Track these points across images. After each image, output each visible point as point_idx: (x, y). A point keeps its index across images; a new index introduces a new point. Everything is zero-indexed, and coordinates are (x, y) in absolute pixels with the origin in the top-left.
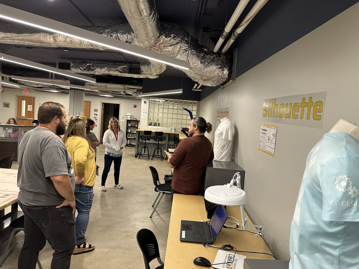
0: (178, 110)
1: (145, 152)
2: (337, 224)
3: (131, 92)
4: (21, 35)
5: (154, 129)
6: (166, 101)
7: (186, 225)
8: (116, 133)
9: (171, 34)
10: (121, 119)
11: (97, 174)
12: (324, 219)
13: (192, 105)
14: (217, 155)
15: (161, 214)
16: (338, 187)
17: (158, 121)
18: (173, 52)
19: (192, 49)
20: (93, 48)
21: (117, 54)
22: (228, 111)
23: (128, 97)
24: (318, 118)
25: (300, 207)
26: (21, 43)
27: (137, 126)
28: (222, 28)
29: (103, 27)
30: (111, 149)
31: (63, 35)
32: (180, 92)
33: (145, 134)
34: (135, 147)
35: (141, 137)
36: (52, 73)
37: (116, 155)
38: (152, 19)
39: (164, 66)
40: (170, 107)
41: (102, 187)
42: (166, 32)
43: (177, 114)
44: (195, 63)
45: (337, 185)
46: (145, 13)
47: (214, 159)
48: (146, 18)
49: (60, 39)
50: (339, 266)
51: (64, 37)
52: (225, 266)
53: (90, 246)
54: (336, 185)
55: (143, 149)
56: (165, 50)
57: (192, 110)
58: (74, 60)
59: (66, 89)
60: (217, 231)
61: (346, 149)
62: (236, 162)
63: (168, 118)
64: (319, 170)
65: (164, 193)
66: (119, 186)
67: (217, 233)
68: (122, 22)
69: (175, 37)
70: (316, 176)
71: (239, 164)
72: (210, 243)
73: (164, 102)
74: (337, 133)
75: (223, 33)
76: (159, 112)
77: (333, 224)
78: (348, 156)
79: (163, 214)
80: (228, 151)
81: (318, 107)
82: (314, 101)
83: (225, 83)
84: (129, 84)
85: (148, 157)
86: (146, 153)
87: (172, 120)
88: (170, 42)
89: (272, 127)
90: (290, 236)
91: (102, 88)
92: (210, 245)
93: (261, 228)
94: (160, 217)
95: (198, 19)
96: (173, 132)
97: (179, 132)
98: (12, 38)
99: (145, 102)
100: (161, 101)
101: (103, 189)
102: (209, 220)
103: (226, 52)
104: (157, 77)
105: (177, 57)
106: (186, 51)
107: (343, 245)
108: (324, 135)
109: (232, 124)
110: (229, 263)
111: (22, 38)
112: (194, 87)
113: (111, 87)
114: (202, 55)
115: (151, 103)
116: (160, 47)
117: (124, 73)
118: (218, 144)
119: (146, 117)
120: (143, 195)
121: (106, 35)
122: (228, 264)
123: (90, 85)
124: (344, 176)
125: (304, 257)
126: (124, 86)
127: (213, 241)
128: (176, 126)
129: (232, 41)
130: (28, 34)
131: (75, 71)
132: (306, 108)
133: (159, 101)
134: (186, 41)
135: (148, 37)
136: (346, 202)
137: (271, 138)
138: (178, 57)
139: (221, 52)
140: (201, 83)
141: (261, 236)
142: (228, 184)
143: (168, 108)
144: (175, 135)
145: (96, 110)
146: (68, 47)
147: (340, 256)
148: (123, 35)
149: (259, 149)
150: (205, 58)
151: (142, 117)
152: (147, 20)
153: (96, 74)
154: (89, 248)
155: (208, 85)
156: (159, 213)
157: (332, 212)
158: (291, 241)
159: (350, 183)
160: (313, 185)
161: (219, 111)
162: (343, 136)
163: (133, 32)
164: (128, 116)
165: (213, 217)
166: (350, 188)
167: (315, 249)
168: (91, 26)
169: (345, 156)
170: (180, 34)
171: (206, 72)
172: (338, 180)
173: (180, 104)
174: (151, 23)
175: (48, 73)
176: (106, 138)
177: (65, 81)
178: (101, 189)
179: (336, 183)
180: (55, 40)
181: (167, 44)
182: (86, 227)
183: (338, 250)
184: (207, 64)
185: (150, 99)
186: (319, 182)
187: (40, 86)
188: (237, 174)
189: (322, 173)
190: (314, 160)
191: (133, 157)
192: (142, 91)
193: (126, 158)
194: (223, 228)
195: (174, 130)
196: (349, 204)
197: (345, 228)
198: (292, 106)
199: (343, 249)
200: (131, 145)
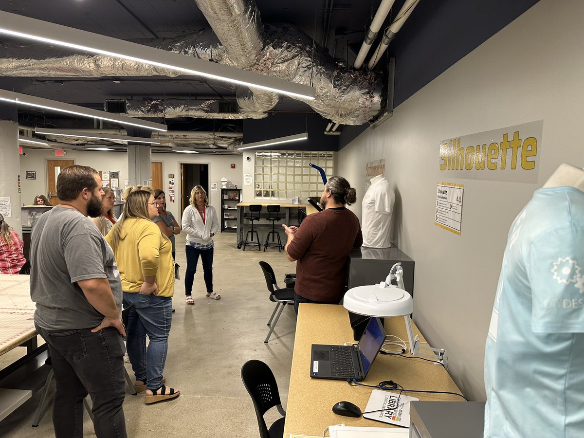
0: (302, 169)
1: (252, 240)
2: (560, 338)
3: (226, 144)
4: (43, 60)
5: (265, 202)
6: (283, 154)
7: (319, 352)
8: (201, 210)
9: (282, 43)
10: (212, 188)
11: (177, 277)
12: (534, 331)
13: (325, 158)
14: (367, 238)
15: (282, 336)
16: (557, 276)
17: (272, 188)
18: (287, 72)
19: (318, 65)
20: (158, 74)
21: (198, 82)
22: (384, 165)
23: (220, 152)
24: (530, 166)
25: (498, 313)
26: (45, 74)
27: (237, 198)
28: (366, 26)
29: (171, 39)
30: (196, 236)
31: (110, 56)
32: (303, 138)
33: (250, 210)
34: (236, 232)
35: (245, 215)
36: (98, 121)
37: (204, 246)
38: (249, 19)
39: (275, 96)
40: (289, 164)
41: (188, 298)
42: (274, 40)
43: (302, 175)
44: (325, 88)
45: (556, 273)
46: (236, 10)
47: (363, 245)
48: (239, 18)
49: (105, 63)
50: (566, 408)
51: (110, 59)
52: (384, 414)
53: (172, 391)
54: (553, 274)
55: (250, 234)
56: (275, 69)
57: (326, 167)
58: (131, 96)
59: (122, 144)
60: (370, 359)
61: (570, 212)
62: (399, 247)
63: (287, 182)
64: (524, 251)
65: (284, 303)
66: (214, 295)
67: (371, 362)
68: (202, 28)
69: (290, 46)
70: (521, 261)
71: (404, 250)
72: (359, 379)
73: (279, 156)
74: (555, 186)
75: (367, 34)
76: (272, 174)
77: (552, 338)
78: (572, 224)
79: (286, 336)
80: (385, 230)
81: (529, 148)
82: (523, 137)
83: (376, 118)
84: (222, 131)
85: (259, 247)
86: (255, 240)
87: (294, 186)
88: (282, 56)
89: (455, 186)
90: (485, 362)
91: (178, 140)
92: (359, 382)
93: (442, 352)
94: (281, 341)
95: (326, 14)
96: (296, 204)
97: (306, 204)
98: (30, 67)
99: (248, 158)
100: (275, 154)
101: (188, 300)
102: (357, 342)
103: (376, 65)
104: (265, 115)
105: (294, 80)
106: (309, 68)
107: (571, 372)
108: (535, 192)
109: (389, 186)
110: (391, 409)
111: (45, 65)
112: (328, 129)
113: (193, 137)
114: (335, 73)
115: (258, 159)
116: (265, 65)
117: (212, 112)
118: (368, 221)
119: (251, 182)
120: (252, 308)
121: (178, 52)
122: (389, 412)
123: (159, 135)
124: (566, 257)
125: (506, 394)
126: (214, 134)
127: (364, 376)
128: (301, 194)
129: (383, 47)
130: (54, 59)
131: (133, 115)
132: (510, 151)
133: (271, 156)
134: (307, 52)
135: (244, 50)
136: (570, 301)
137: (456, 205)
138: (297, 80)
139: (367, 67)
140: (338, 121)
141: (443, 365)
142: (381, 283)
143: (287, 167)
144: (299, 209)
145: (171, 176)
146: (118, 75)
147: (566, 391)
148: (204, 50)
149: (436, 224)
150: (341, 78)
151: (245, 183)
152: (241, 21)
153: (167, 116)
154: (170, 394)
155: (348, 124)
156: (279, 335)
157: (547, 319)
158: (486, 370)
159: (577, 269)
160: (516, 276)
161: (369, 166)
162: (566, 191)
163: (221, 44)
164: (223, 183)
165: (364, 337)
166: (576, 278)
167: (524, 381)
168: (152, 40)
169: (568, 224)
170: (297, 41)
171: (344, 101)
172: (557, 265)
173: (305, 159)
174: (247, 26)
175: (92, 119)
176: (187, 220)
177: (120, 132)
178: (186, 301)
179: (552, 270)
180: (98, 66)
181: (276, 60)
182: (164, 361)
183: (562, 382)
184: (344, 88)
185: (257, 154)
186: (525, 270)
187: (80, 142)
188: (397, 265)
189: (529, 255)
190: (518, 234)
191: (235, 248)
192: (242, 141)
193: (224, 250)
194: (379, 355)
195: (297, 201)
196: (576, 303)
197: (572, 345)
198: (487, 149)
199: (570, 379)
200: (230, 230)
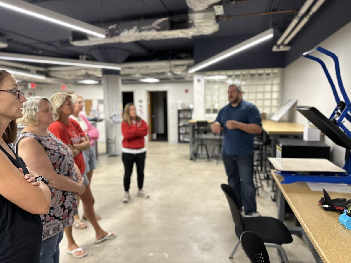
1: (202, 152)
10: (171, 109)
27: (190, 116)
33: (199, 126)
36: (83, 58)
55: (200, 147)
84: (177, 59)
86: (204, 152)
91: (143, 70)
99: (199, 80)
113: (153, 67)
117: (163, 30)
119: (201, 101)
126: (170, 63)
164: (179, 105)
191: (188, 159)
200: (185, 142)
